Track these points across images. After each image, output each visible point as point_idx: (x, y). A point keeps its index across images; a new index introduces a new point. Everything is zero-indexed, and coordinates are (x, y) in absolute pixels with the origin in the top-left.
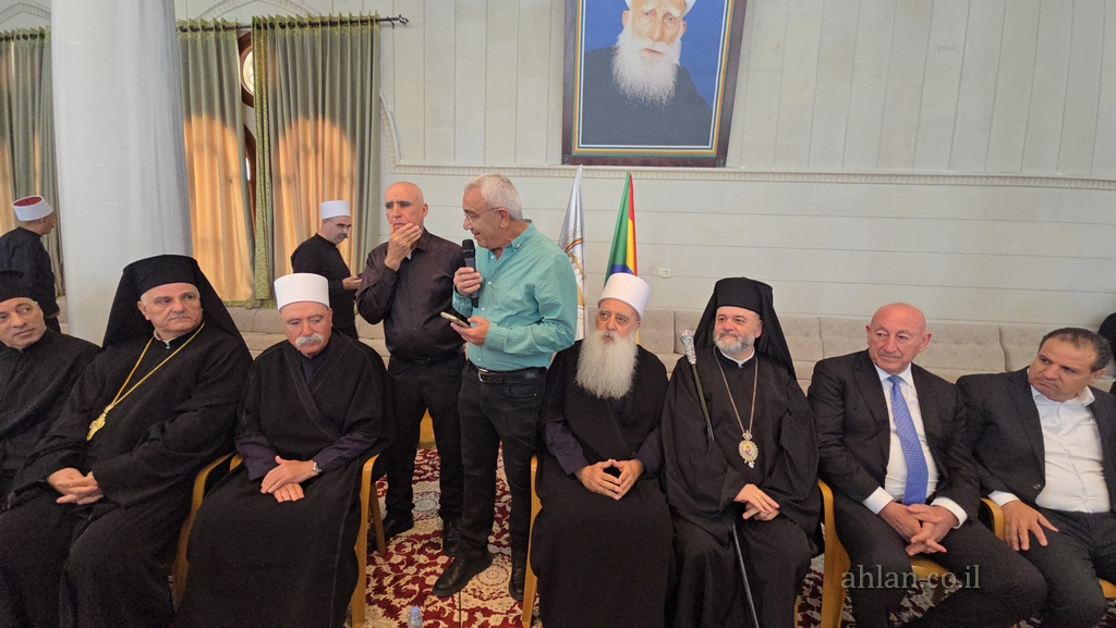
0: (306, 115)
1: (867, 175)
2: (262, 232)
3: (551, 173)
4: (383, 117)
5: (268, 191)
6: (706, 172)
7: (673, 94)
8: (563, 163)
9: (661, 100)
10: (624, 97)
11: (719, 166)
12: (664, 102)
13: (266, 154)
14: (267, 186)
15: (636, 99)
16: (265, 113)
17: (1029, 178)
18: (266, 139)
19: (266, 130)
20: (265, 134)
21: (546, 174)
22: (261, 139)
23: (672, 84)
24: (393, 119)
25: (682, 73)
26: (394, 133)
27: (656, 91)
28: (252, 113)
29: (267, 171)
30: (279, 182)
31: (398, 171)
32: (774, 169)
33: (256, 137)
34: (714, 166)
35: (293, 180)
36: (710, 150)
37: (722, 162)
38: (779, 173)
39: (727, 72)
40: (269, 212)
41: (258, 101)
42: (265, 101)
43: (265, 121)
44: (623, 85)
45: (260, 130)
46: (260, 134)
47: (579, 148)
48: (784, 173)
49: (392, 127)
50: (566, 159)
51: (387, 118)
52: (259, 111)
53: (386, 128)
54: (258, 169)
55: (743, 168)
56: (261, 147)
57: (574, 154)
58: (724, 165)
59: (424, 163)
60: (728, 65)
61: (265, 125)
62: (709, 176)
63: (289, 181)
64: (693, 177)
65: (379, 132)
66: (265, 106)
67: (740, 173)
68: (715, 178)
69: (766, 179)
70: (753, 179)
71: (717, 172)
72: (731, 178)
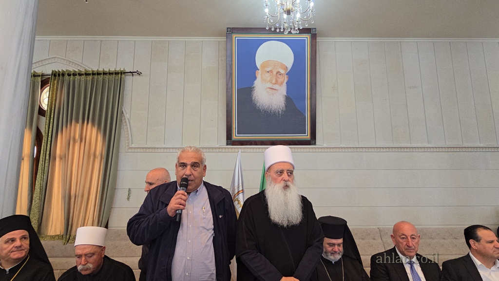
0: (77, 121)
2: (39, 190)
3: (220, 150)
4: (123, 121)
5: (47, 164)
6: (306, 148)
7: (284, 109)
8: (227, 144)
9: (279, 112)
10: (259, 110)
11: (312, 144)
12: (280, 113)
13: (49, 143)
14: (46, 161)
15: (265, 112)
16: (52, 120)
17: (468, 147)
18: (50, 134)
19: (51, 129)
20: (50, 132)
21: (217, 150)
22: (47, 134)
23: (283, 104)
24: (129, 122)
25: (288, 99)
26: (129, 130)
27: (275, 107)
28: (43, 120)
29: (48, 153)
30: (55, 159)
31: (130, 151)
32: (341, 145)
33: (44, 134)
34: (310, 145)
35: (63, 158)
36: (307, 136)
37: (314, 142)
38: (344, 148)
39: (311, 98)
40: (45, 177)
41: (48, 114)
42: (52, 114)
43: (51, 124)
44: (258, 105)
45: (47, 130)
46: (47, 132)
47: (235, 136)
48: (347, 148)
49: (129, 127)
50: (229, 142)
51: (126, 122)
52: (48, 119)
53: (125, 127)
54: (42, 152)
55: (325, 145)
56: (46, 139)
57: (233, 139)
58: (315, 144)
59: (146, 146)
60: (311, 95)
61: (51, 126)
62: (308, 150)
63: (61, 158)
64: (299, 151)
65: (120, 129)
66: (52, 116)
67: (323, 148)
68: (311, 151)
69: (338, 151)
70: (331, 151)
71: (312, 148)
72: (320, 151)
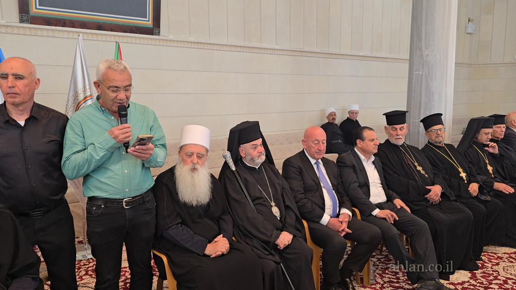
1: (240, 46)
3: (9, 30)
6: (147, 38)
8: (21, 21)
11: (156, 34)
17: (307, 52)
21: (3, 30)
32: (191, 39)
34: (152, 34)
36: (148, 22)
37: (157, 31)
38: (194, 43)
48: (197, 43)
50: (24, 18)
55: (171, 37)
58: (159, 34)
62: (150, 42)
64: (138, 42)
67: (169, 40)
68: (154, 43)
69: (186, 46)
70: (179, 45)
71: (155, 39)
72: (165, 44)
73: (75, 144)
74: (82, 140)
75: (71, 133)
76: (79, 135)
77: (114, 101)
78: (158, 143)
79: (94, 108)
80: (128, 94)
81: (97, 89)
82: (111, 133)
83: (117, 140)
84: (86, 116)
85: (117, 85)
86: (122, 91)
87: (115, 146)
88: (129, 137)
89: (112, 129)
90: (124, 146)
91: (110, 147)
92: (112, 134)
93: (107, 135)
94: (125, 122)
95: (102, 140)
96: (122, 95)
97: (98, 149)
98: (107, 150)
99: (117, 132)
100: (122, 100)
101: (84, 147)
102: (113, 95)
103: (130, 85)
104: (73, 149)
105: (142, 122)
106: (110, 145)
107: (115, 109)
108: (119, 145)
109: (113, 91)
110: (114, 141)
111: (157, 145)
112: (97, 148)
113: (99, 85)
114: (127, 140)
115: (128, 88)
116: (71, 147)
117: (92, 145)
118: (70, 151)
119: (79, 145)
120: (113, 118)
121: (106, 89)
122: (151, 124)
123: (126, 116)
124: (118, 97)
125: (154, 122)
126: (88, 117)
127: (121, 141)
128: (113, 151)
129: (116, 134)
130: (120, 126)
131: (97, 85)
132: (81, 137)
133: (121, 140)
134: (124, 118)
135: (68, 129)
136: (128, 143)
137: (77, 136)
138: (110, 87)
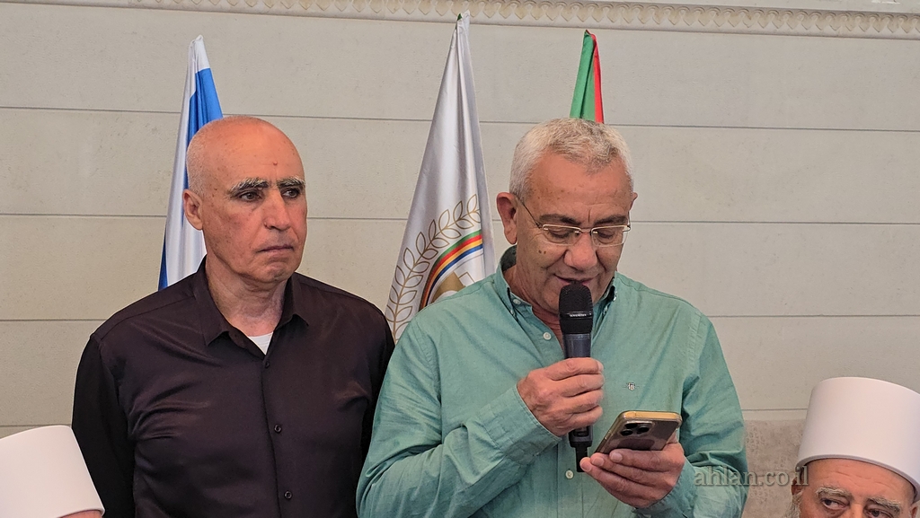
73: (406, 420)
74: (434, 408)
75: (402, 381)
76: (424, 391)
77: (552, 270)
78: (710, 449)
79: (489, 294)
80: (607, 249)
81: (506, 222)
82: (526, 388)
83: (545, 418)
84: (458, 323)
85: (570, 214)
86: (585, 238)
87: (537, 438)
88: (591, 408)
89: (533, 374)
90: (573, 444)
91: (519, 443)
92: (529, 394)
93: (511, 395)
94: (581, 348)
95: (491, 414)
96: (582, 252)
97: (476, 447)
98: (507, 454)
99: (546, 387)
100: (582, 271)
101: (436, 437)
102: (552, 248)
103: (622, 219)
104: (399, 438)
105: (654, 360)
106: (518, 434)
107: (552, 299)
108: (550, 438)
109: (554, 234)
110: (532, 422)
111: (704, 457)
112: (472, 440)
113: (513, 211)
114: (582, 418)
115: (609, 227)
116: (395, 432)
117: (459, 431)
118: (388, 444)
119: (421, 429)
120: (547, 336)
121: (530, 223)
122: (690, 369)
123: (586, 326)
124: (568, 257)
125: (703, 362)
126: (463, 329)
127: (559, 422)
128: (528, 458)
129: (541, 394)
130: (564, 366)
131: (508, 207)
132: (430, 397)
133: (562, 416)
134: (580, 336)
135: (393, 367)
136: (587, 430)
137: (417, 395)
138: (546, 218)
